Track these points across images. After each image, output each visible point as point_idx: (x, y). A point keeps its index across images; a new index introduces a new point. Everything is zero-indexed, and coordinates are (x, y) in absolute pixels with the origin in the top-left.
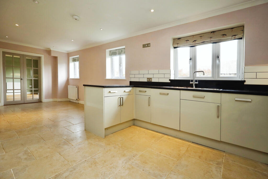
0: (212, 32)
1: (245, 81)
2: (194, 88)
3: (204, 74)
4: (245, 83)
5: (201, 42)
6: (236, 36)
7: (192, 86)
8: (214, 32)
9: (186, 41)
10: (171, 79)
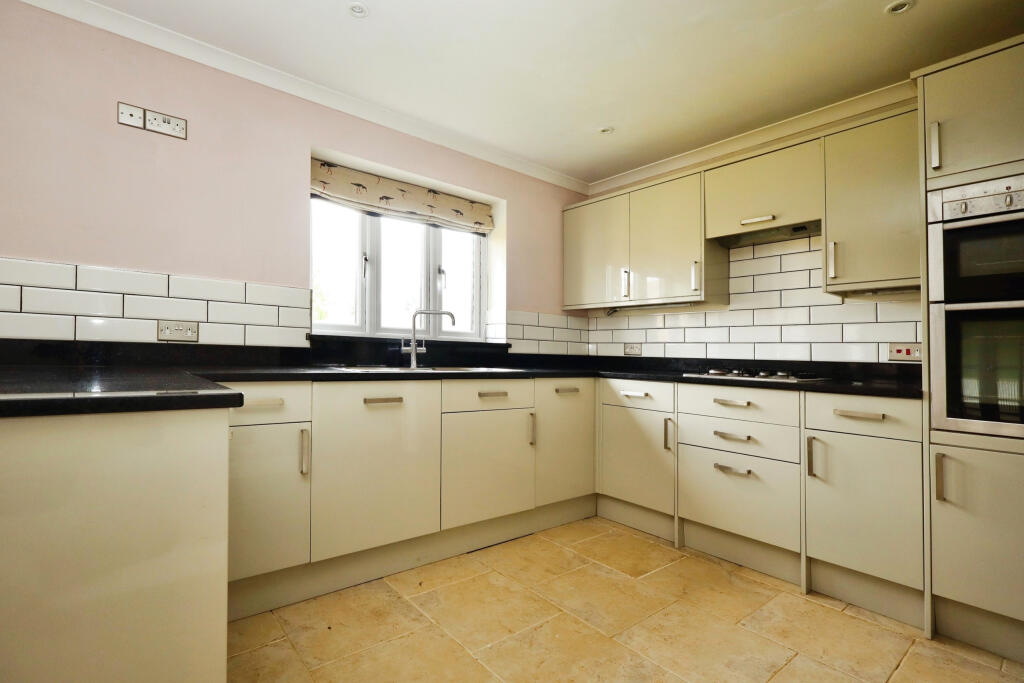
0: (430, 191)
1: (508, 346)
2: (414, 368)
3: (454, 323)
4: (511, 351)
5: (405, 210)
6: (483, 227)
7: (404, 361)
8: (435, 192)
9: (356, 187)
10: (316, 332)
